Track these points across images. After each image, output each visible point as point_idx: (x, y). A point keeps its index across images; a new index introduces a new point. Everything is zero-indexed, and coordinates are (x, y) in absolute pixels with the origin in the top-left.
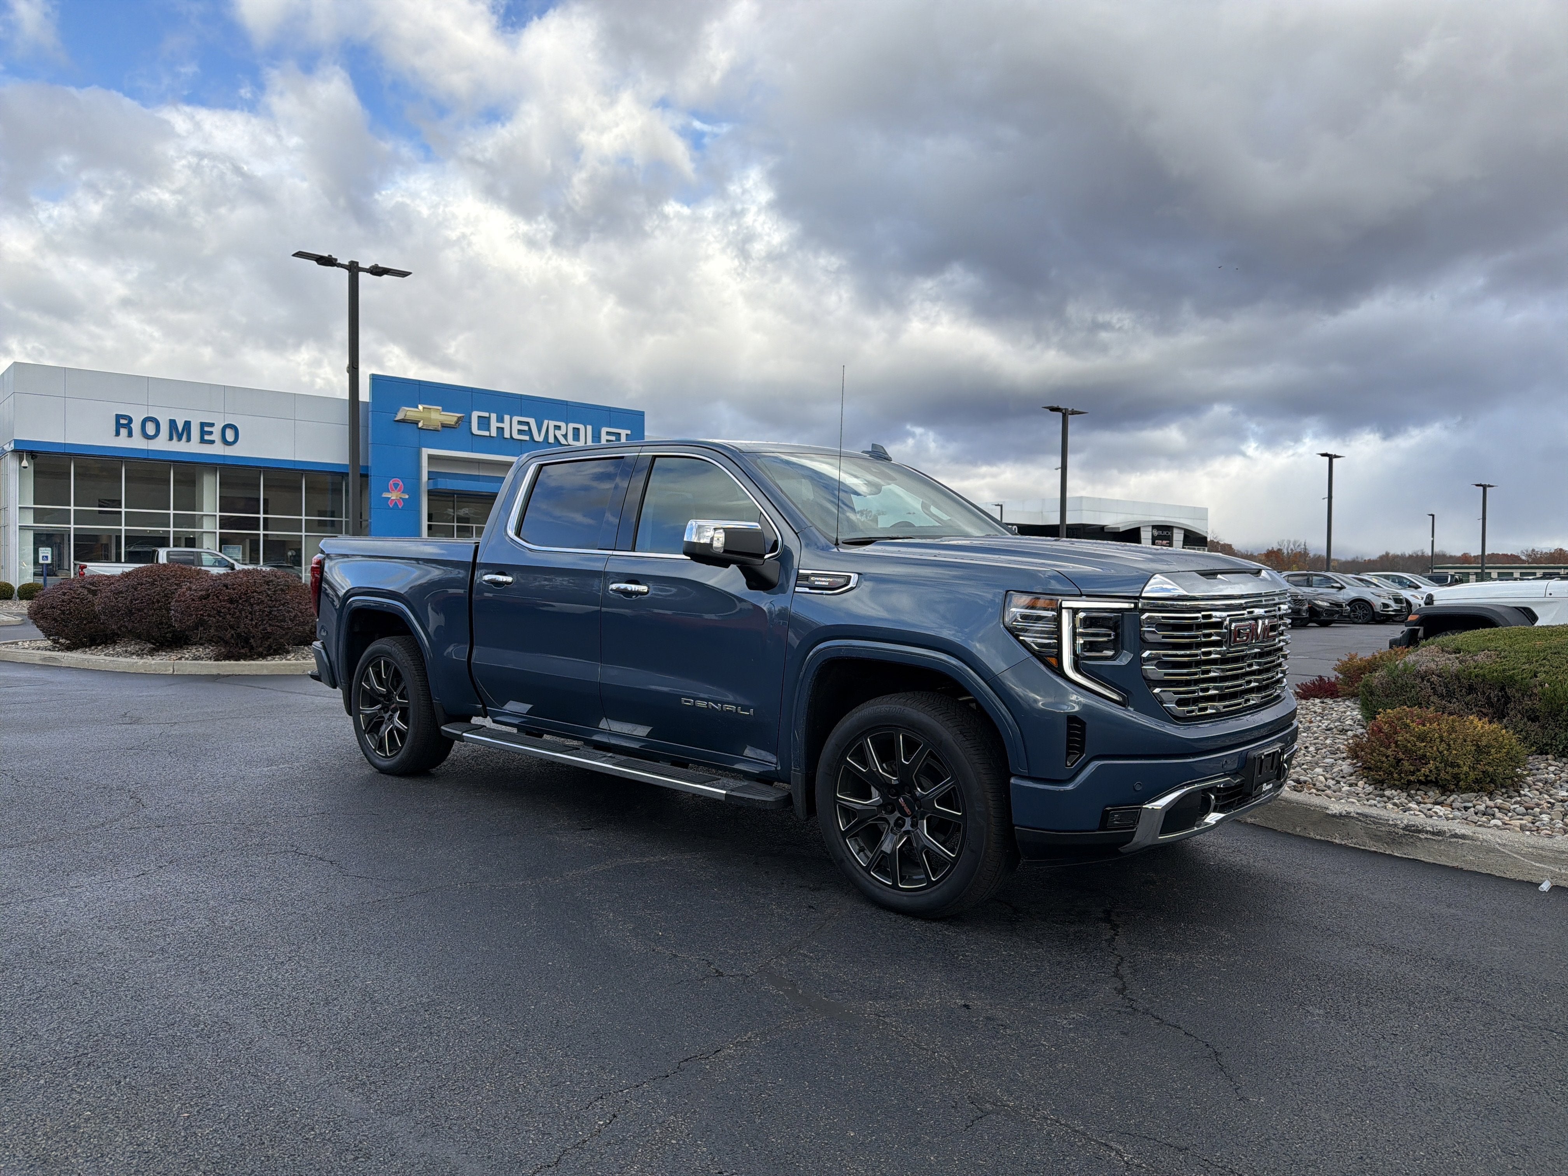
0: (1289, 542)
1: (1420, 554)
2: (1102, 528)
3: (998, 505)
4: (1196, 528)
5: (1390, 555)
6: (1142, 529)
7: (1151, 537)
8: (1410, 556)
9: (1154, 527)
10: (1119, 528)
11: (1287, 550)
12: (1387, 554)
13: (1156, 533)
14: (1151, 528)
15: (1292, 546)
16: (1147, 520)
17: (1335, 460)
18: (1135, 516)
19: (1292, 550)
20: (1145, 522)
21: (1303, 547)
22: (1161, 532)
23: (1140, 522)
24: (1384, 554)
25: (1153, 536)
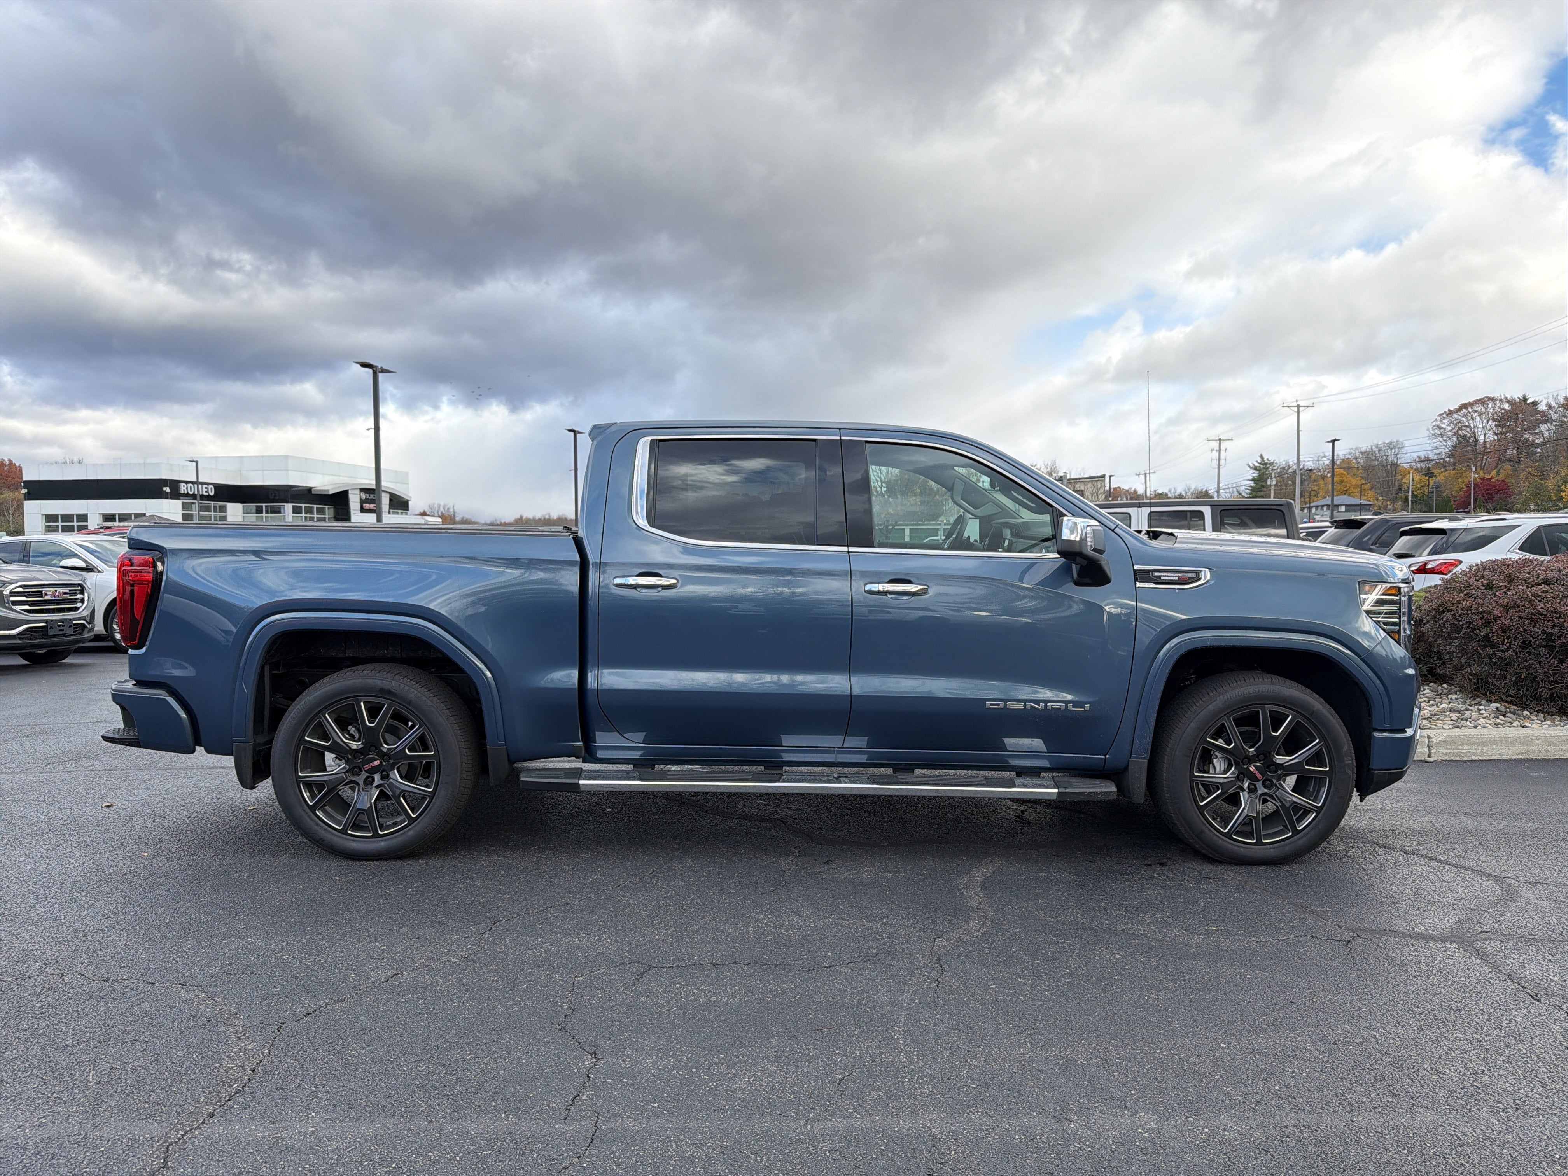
0: (439, 505)
1: (547, 517)
2: (310, 490)
3: (193, 461)
4: (400, 492)
5: (524, 518)
6: (350, 492)
7: (359, 501)
8: (539, 519)
9: (362, 490)
10: (328, 490)
11: (438, 512)
12: (521, 517)
13: (364, 497)
14: (359, 491)
15: (442, 509)
16: (354, 482)
17: (578, 435)
18: (341, 478)
19: (442, 513)
20: (353, 485)
21: (451, 510)
22: (368, 495)
23: (349, 485)
24: (519, 517)
25: (361, 499)
